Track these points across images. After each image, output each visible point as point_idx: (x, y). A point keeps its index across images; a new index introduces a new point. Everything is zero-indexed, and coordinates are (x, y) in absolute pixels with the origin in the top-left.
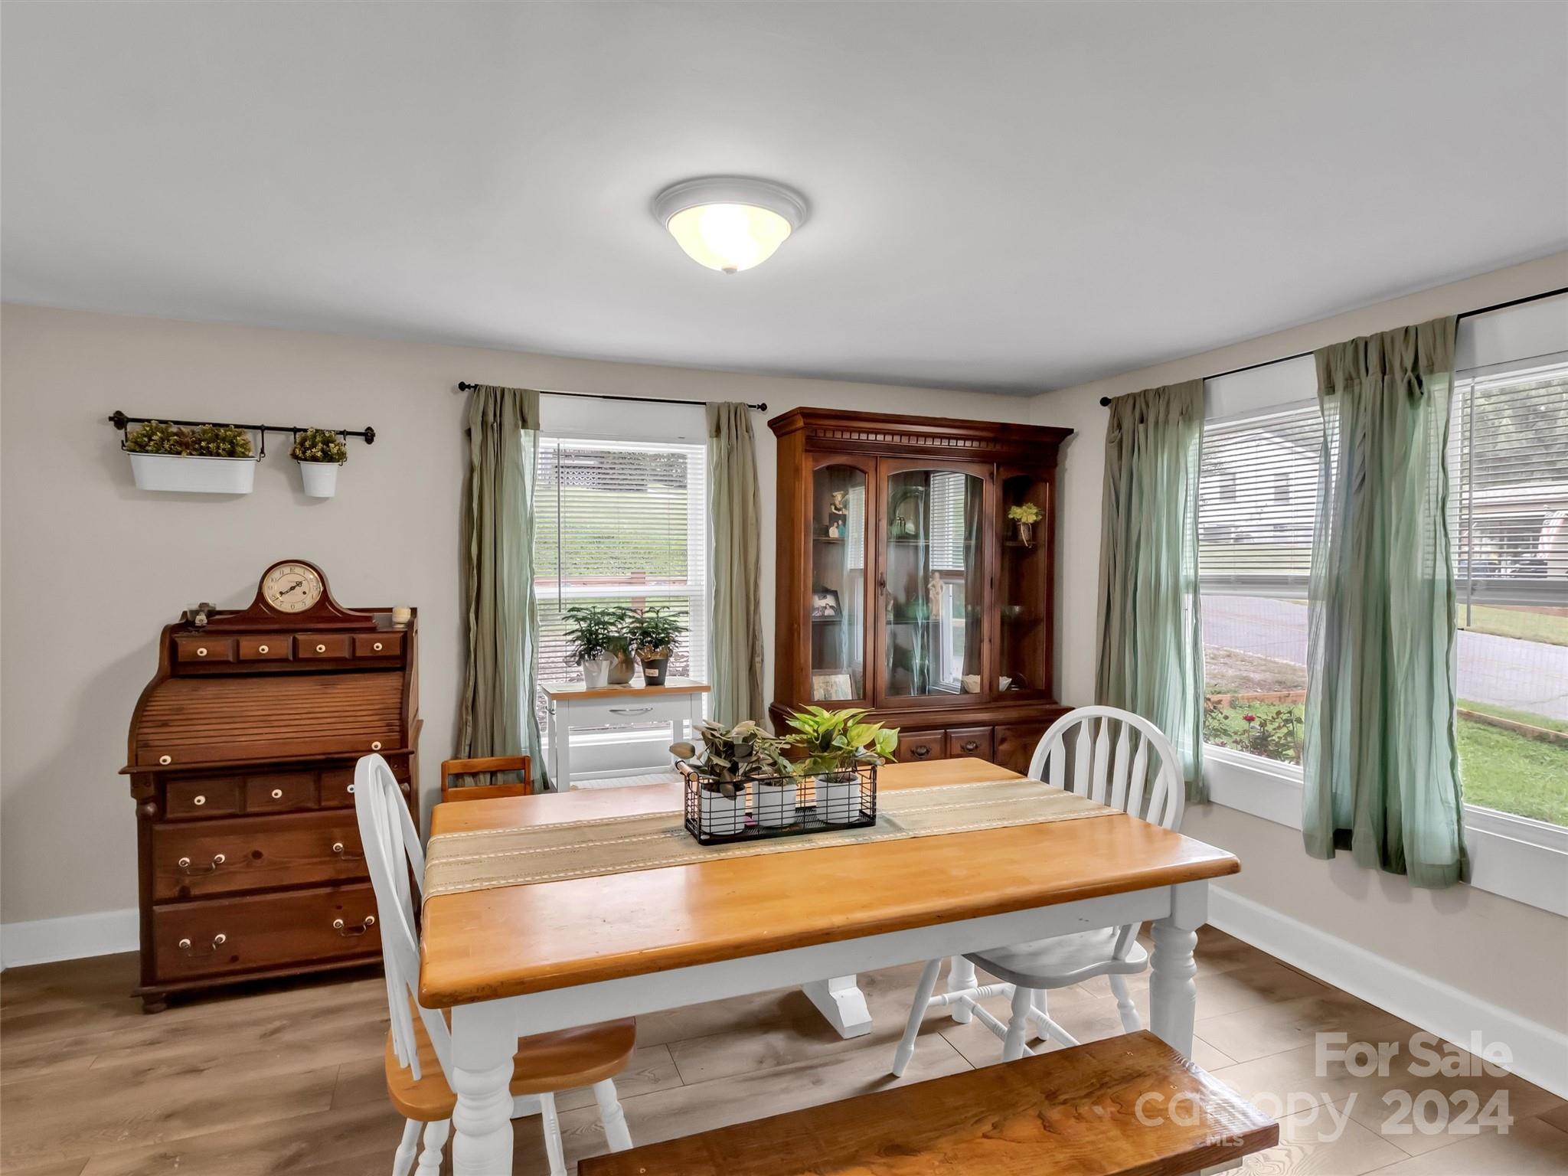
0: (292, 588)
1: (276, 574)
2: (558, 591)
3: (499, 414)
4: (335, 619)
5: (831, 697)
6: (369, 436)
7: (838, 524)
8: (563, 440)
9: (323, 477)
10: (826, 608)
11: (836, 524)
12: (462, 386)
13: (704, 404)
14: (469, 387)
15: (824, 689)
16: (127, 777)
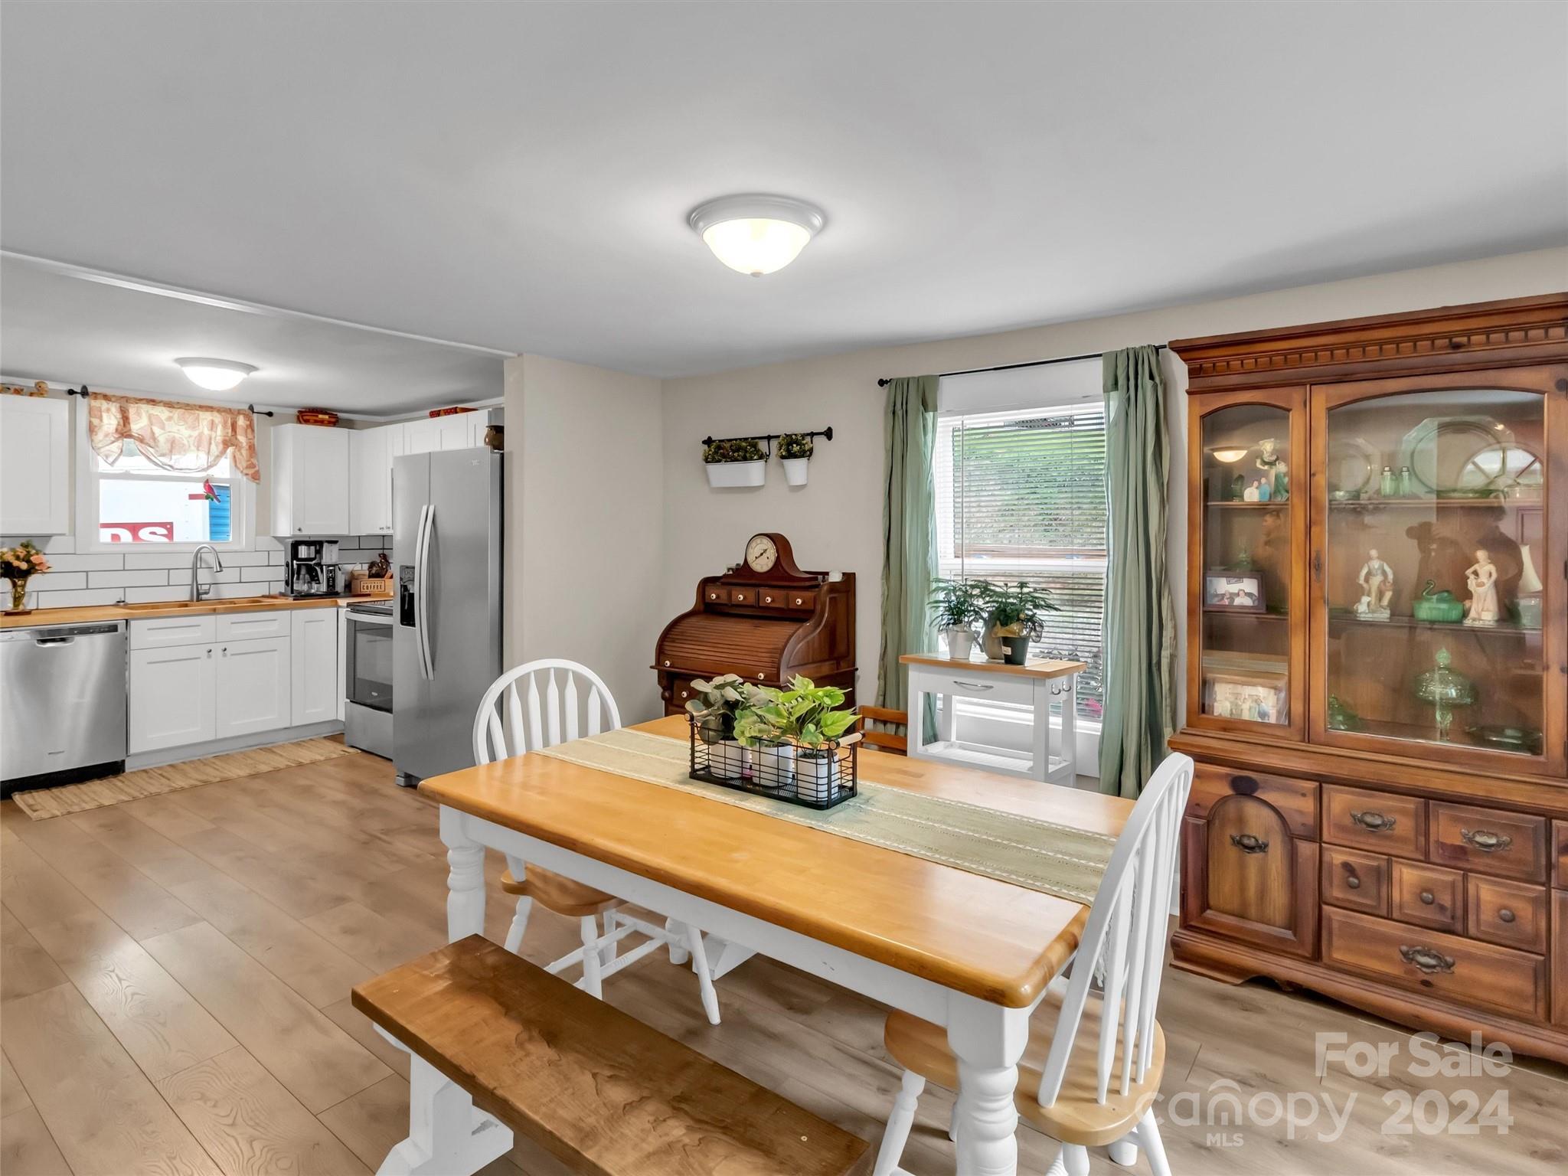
0: (762, 554)
1: (753, 544)
2: (961, 562)
3: (905, 402)
4: (782, 579)
5: (1241, 715)
6: (828, 434)
7: (1260, 483)
8: (967, 416)
9: (797, 469)
10: (1238, 595)
11: (1256, 484)
12: (882, 383)
13: (1100, 355)
14: (887, 382)
15: (1231, 703)
16: (656, 671)
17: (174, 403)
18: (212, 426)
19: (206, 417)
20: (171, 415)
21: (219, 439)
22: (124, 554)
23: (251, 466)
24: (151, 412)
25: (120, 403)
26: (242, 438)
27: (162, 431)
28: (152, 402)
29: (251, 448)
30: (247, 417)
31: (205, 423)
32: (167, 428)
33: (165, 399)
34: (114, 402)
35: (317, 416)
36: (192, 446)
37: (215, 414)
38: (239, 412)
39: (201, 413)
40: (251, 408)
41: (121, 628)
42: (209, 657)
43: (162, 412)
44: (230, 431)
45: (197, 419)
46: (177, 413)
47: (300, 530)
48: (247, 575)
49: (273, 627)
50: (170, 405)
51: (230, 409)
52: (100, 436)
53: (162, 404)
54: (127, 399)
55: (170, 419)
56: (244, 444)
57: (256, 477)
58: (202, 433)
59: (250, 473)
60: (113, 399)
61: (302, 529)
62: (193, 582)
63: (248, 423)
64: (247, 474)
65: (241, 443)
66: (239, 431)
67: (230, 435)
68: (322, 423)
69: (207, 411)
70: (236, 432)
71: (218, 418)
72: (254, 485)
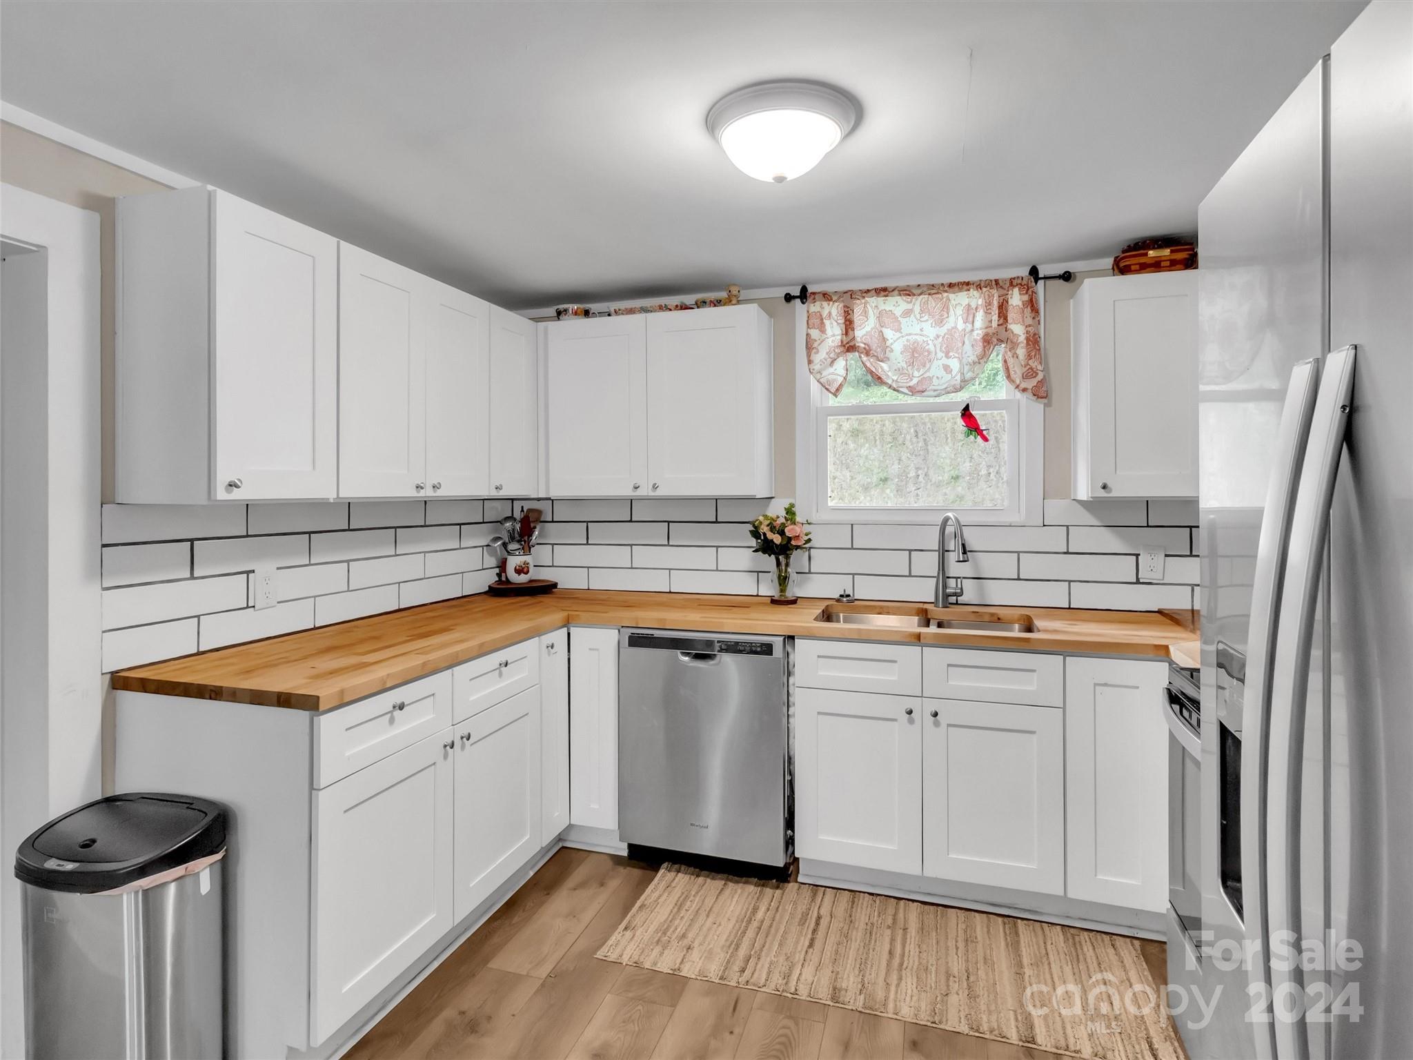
17: (913, 287)
18: (970, 311)
19: (961, 299)
20: (910, 306)
21: (978, 334)
22: (852, 525)
23: (1030, 374)
24: (882, 307)
25: (843, 301)
26: (1018, 330)
27: (898, 335)
28: (883, 291)
29: (1033, 341)
30: (1026, 288)
31: (959, 311)
32: (905, 330)
33: (902, 283)
34: (836, 301)
35: (1146, 254)
36: (938, 351)
37: (974, 292)
38: (1012, 283)
39: (952, 296)
40: (1034, 272)
41: (778, 651)
42: (911, 721)
43: (896, 305)
44: (995, 318)
45: (946, 308)
46: (917, 303)
47: (1104, 487)
48: (1031, 566)
49: (1027, 686)
50: (907, 292)
51: (997, 281)
52: (820, 356)
53: (896, 292)
54: (852, 294)
55: (907, 313)
56: (1022, 338)
57: (1041, 393)
58: (955, 327)
59: (1030, 387)
60: (835, 298)
61: (1109, 485)
62: (939, 573)
63: (1026, 298)
64: (1024, 390)
65: (1015, 335)
66: (1011, 316)
67: (995, 324)
68: (1156, 266)
69: (961, 290)
70: (1006, 319)
71: (974, 298)
72: (1039, 407)
